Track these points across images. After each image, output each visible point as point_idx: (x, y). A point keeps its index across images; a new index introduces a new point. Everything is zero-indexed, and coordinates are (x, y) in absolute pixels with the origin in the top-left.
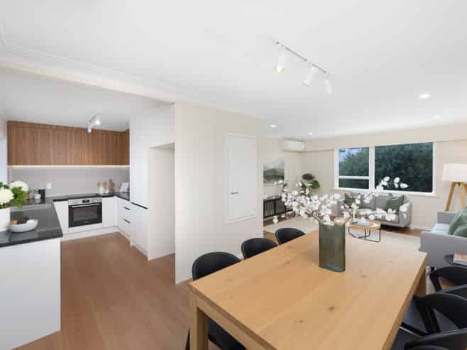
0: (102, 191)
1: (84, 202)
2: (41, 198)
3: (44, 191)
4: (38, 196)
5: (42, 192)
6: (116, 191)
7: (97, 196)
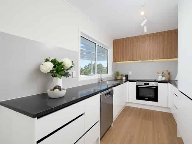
0: (160, 78)
1: (145, 84)
2: (126, 79)
3: (127, 75)
4: (124, 78)
5: (127, 76)
6: (172, 79)
7: (155, 81)
